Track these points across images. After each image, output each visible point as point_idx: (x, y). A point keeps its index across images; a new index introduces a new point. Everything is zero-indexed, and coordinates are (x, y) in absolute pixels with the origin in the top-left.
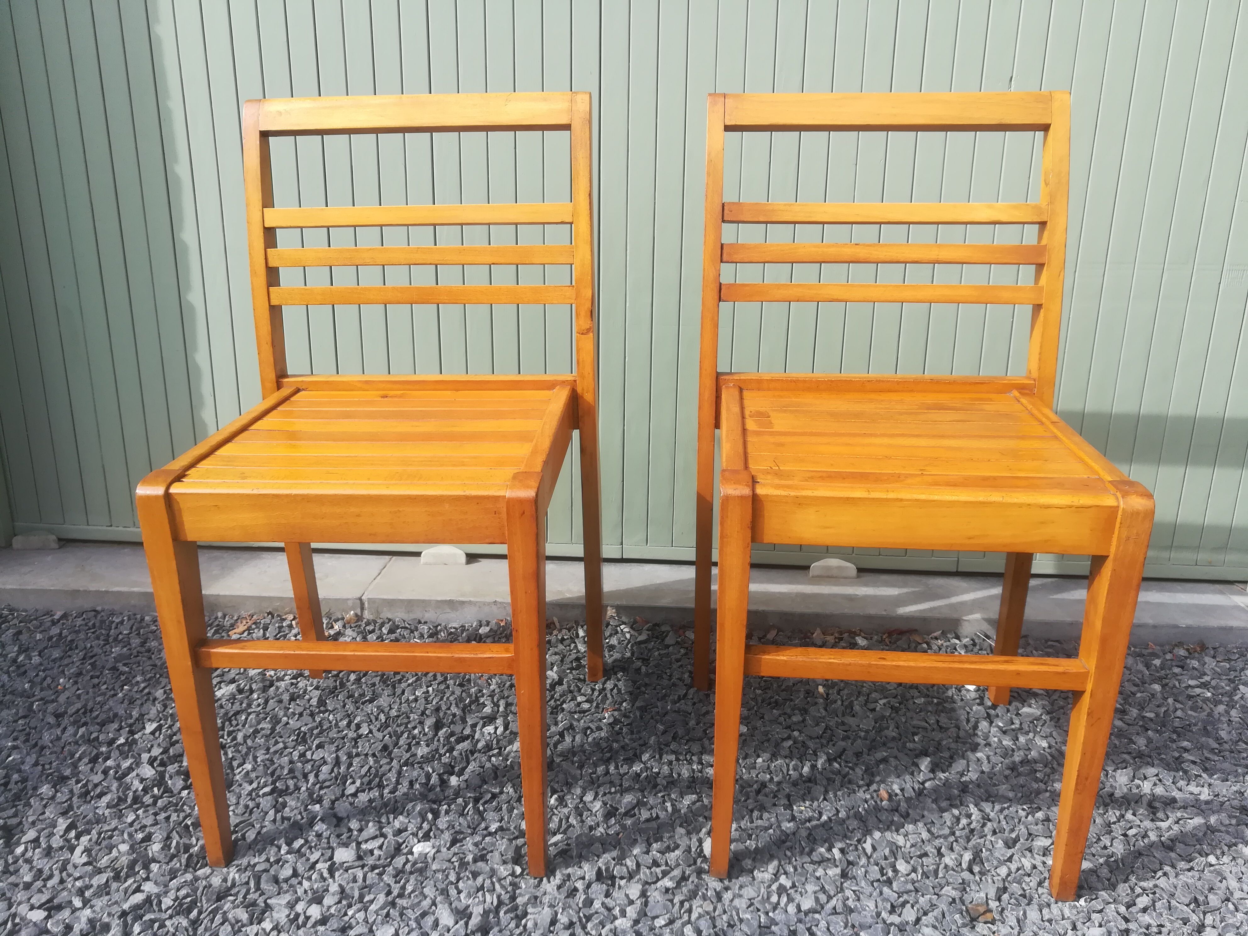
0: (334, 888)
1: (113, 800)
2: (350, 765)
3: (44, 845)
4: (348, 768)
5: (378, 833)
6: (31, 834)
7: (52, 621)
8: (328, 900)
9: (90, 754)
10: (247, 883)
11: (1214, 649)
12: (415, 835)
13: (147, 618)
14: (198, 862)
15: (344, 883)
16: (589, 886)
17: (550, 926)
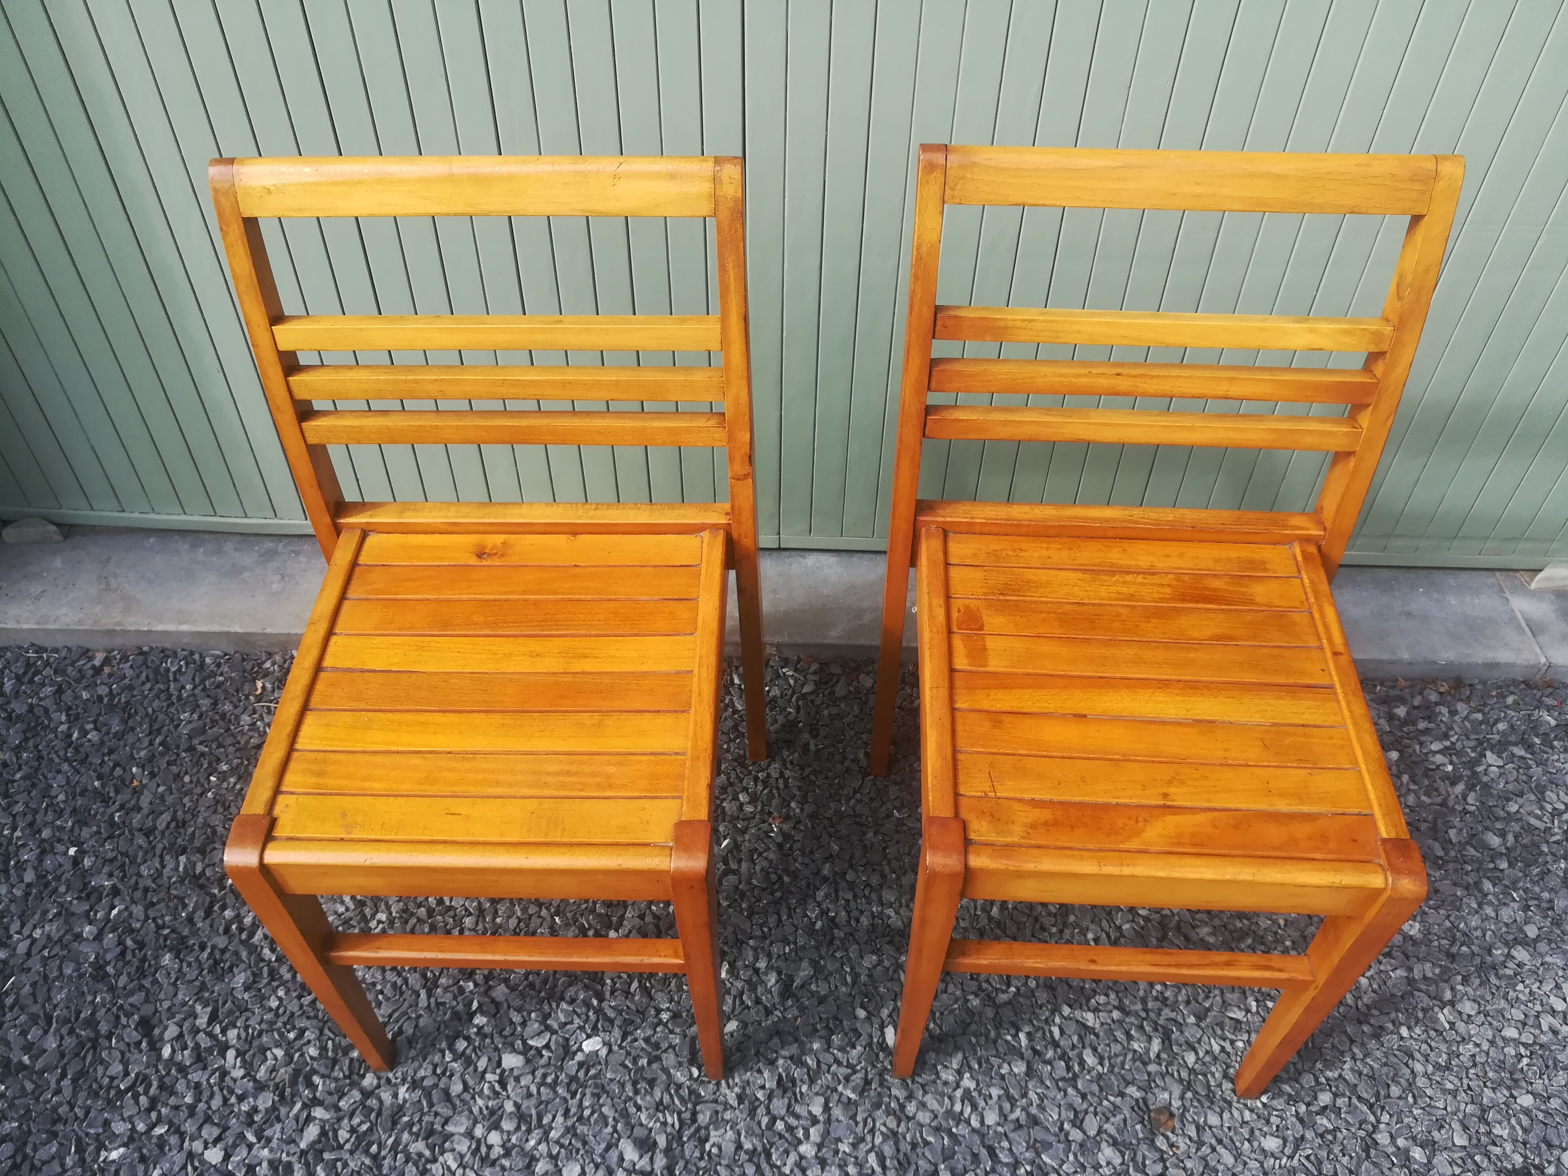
0: (509, 1107)
1: (248, 978)
2: (495, 914)
3: (191, 1045)
4: (494, 919)
5: (543, 1028)
6: (172, 1031)
7: (94, 667)
8: (507, 1125)
9: (203, 904)
10: (419, 1101)
11: (1470, 685)
12: (581, 1028)
13: (208, 660)
14: (360, 1067)
15: (519, 1101)
16: (770, 1097)
17: (735, 1154)
